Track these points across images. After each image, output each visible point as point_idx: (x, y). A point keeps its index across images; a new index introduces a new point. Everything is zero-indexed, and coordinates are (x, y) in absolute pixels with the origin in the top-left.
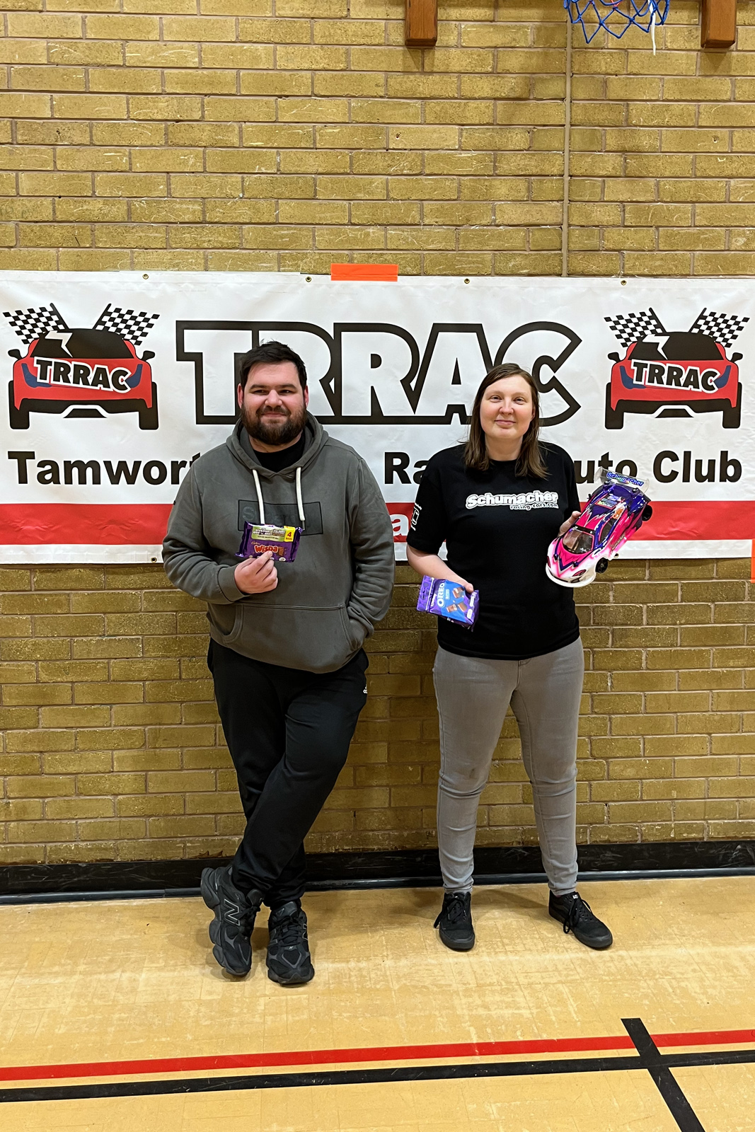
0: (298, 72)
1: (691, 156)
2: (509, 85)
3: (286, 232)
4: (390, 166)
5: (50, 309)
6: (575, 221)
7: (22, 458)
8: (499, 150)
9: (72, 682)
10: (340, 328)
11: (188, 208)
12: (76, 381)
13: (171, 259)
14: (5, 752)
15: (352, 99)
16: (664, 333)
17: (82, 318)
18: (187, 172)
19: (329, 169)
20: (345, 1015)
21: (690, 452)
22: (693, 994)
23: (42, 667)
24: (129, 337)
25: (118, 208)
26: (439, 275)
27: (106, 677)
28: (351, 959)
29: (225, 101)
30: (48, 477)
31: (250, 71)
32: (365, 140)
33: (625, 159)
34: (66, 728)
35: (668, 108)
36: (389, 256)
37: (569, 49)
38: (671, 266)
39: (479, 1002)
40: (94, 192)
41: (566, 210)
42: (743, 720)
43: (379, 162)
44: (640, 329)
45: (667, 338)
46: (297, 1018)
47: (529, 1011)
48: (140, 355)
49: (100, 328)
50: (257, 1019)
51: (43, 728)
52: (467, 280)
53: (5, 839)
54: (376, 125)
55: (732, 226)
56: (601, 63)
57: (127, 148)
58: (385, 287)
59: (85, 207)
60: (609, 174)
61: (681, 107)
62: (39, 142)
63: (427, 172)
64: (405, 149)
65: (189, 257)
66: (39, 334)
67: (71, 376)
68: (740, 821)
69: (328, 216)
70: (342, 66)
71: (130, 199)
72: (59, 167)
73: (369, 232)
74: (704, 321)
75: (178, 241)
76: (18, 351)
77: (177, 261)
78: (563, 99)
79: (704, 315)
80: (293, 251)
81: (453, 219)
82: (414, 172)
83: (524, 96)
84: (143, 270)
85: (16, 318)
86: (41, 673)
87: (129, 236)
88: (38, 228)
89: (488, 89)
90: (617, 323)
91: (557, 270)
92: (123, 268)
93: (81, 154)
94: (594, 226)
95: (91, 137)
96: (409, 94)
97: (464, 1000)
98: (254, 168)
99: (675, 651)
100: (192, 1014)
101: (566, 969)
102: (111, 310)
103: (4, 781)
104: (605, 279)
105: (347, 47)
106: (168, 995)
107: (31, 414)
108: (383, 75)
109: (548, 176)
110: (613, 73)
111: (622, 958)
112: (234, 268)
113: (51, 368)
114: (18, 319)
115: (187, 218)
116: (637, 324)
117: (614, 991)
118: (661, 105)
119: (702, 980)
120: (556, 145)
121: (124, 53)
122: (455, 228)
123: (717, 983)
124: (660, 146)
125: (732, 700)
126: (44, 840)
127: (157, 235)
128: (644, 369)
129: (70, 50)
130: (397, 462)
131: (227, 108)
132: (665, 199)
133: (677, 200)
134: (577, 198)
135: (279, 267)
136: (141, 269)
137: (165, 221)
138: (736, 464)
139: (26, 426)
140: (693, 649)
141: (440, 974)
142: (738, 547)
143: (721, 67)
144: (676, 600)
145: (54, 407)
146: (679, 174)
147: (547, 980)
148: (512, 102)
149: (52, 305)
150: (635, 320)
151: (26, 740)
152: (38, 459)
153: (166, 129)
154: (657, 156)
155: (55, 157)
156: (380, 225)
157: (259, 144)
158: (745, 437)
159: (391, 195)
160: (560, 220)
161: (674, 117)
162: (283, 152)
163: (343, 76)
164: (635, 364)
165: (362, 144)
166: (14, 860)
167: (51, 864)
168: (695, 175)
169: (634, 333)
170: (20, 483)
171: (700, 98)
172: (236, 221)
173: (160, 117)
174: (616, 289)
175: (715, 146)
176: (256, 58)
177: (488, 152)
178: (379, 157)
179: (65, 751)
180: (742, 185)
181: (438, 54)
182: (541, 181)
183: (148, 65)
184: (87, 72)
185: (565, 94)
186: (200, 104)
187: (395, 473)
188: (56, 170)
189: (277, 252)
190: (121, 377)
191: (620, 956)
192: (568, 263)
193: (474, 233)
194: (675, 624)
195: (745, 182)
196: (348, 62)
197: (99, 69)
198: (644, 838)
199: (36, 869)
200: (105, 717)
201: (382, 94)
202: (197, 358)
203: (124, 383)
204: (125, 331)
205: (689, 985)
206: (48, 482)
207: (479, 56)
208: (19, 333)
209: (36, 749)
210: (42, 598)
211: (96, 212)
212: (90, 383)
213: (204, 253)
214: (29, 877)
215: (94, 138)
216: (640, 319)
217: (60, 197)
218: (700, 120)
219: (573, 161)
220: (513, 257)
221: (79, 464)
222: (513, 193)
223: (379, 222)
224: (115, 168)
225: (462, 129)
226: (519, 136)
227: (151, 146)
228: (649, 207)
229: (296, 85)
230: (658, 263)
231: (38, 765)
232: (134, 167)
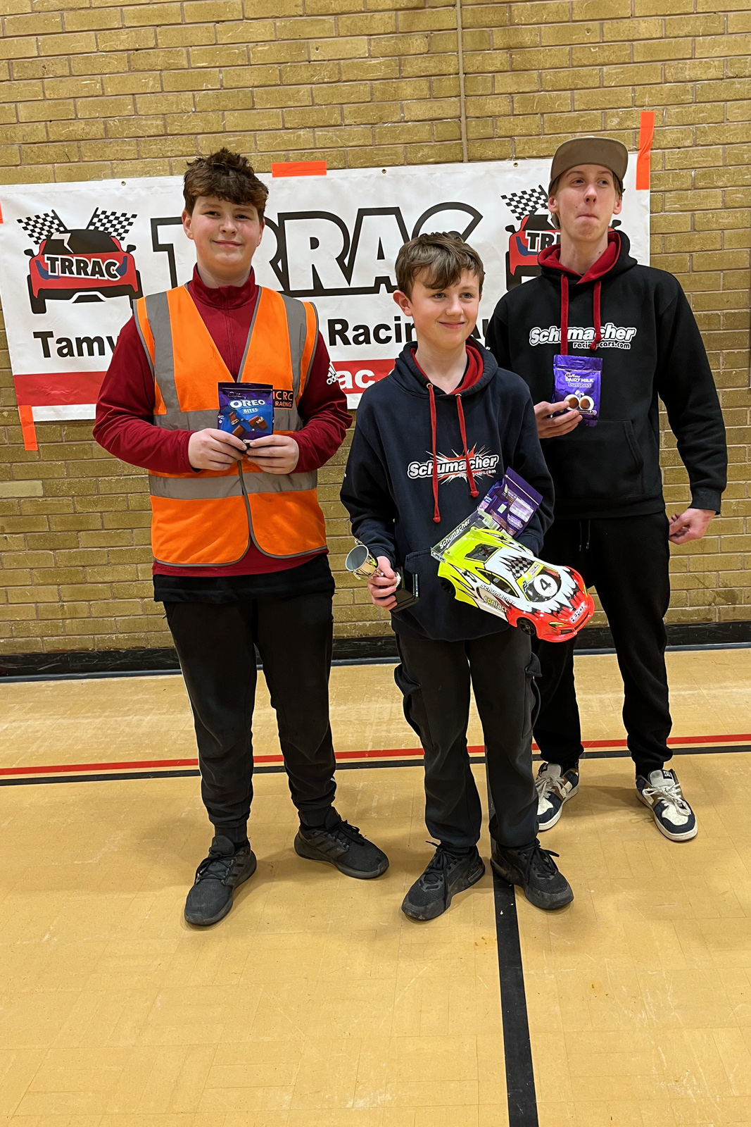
1: (568, 48)
3: (232, 139)
4: (312, 76)
5: (52, 215)
6: (471, 113)
7: (44, 336)
8: (403, 55)
9: (101, 512)
10: (283, 217)
11: (152, 124)
12: (79, 273)
13: (142, 168)
14: (57, 567)
15: (277, 19)
17: (77, 220)
18: (149, 93)
19: (262, 83)
23: (77, 501)
24: (114, 234)
25: (97, 127)
26: (360, 167)
27: (125, 508)
29: (173, 30)
30: (65, 351)
31: (192, 3)
32: (291, 55)
33: (511, 55)
34: (100, 547)
35: (545, 7)
36: (318, 153)
40: (77, 115)
41: (463, 104)
43: (304, 74)
44: (531, 204)
48: (125, 249)
49: (92, 228)
51: (82, 548)
52: (384, 170)
53: (64, 633)
54: (299, 41)
55: (607, 109)
57: (99, 76)
58: (317, 180)
59: (71, 128)
60: (497, 69)
61: (557, 5)
62: (31, 77)
63: (344, 79)
64: (324, 60)
65: (157, 165)
66: (46, 236)
67: (74, 269)
69: (266, 123)
71: (105, 119)
72: (47, 96)
73: (300, 134)
75: (147, 152)
76: (31, 250)
77: (148, 169)
78: (454, 6)
81: (369, 118)
82: (333, 80)
83: (420, 5)
84: (121, 178)
85: (27, 224)
86: (77, 505)
87: (108, 150)
88: (36, 149)
89: (389, 2)
90: (511, 200)
91: (459, 157)
92: (106, 177)
93: (64, 84)
94: (488, 117)
95: (70, 69)
96: (323, 11)
98: (202, 86)
102: (99, 212)
103: (59, 589)
104: (500, 162)
107: (47, 301)
109: (446, 75)
113: (58, 263)
114: (30, 224)
115: (152, 132)
116: (529, 200)
118: (538, 4)
120: (452, 47)
122: (370, 126)
124: (541, 41)
126: (92, 633)
127: (130, 148)
128: (537, 238)
130: (338, 327)
131: (176, 36)
132: (547, 89)
133: (558, 88)
134: (472, 93)
136: (119, 178)
137: (135, 136)
139: (44, 311)
145: (65, 295)
146: (558, 66)
148: (411, 11)
149: (53, 211)
150: (526, 196)
151: (70, 558)
152: (56, 337)
153: (129, 57)
154: (538, 50)
155: (43, 88)
156: (308, 128)
157: (204, 64)
159: (317, 101)
160: (458, 113)
161: (551, 15)
162: (225, 70)
163: (268, 0)
164: (529, 234)
165: (288, 58)
167: (99, 651)
168: (572, 64)
169: (526, 207)
170: (45, 357)
172: (192, 132)
173: (122, 48)
174: (509, 171)
175: (588, 37)
177: (394, 58)
178: (303, 69)
179: (101, 565)
180: (614, 71)
182: (440, 80)
183: (109, 5)
184: (62, 15)
185: (456, 1)
186: (153, 34)
187: (337, 337)
188: (45, 99)
190: (112, 267)
192: (468, 151)
193: (387, 130)
195: (615, 68)
197: (72, 12)
199: (88, 654)
200: (128, 539)
201: (301, 13)
202: (169, 248)
203: (115, 272)
204: (111, 230)
206: (65, 355)
208: (31, 236)
209: (80, 564)
210: (71, 447)
211: (80, 132)
212: (90, 274)
213: (169, 161)
214: (84, 661)
215: (73, 70)
216: (531, 195)
217: (51, 121)
218: (574, 15)
219: (466, 60)
220: (421, 148)
221: (87, 339)
222: (417, 92)
223: (308, 125)
224: (91, 93)
225: (370, 39)
226: (419, 41)
227: (118, 73)
228: (534, 96)
229: (229, 11)
230: (544, 146)
231: (82, 576)
232: (106, 92)
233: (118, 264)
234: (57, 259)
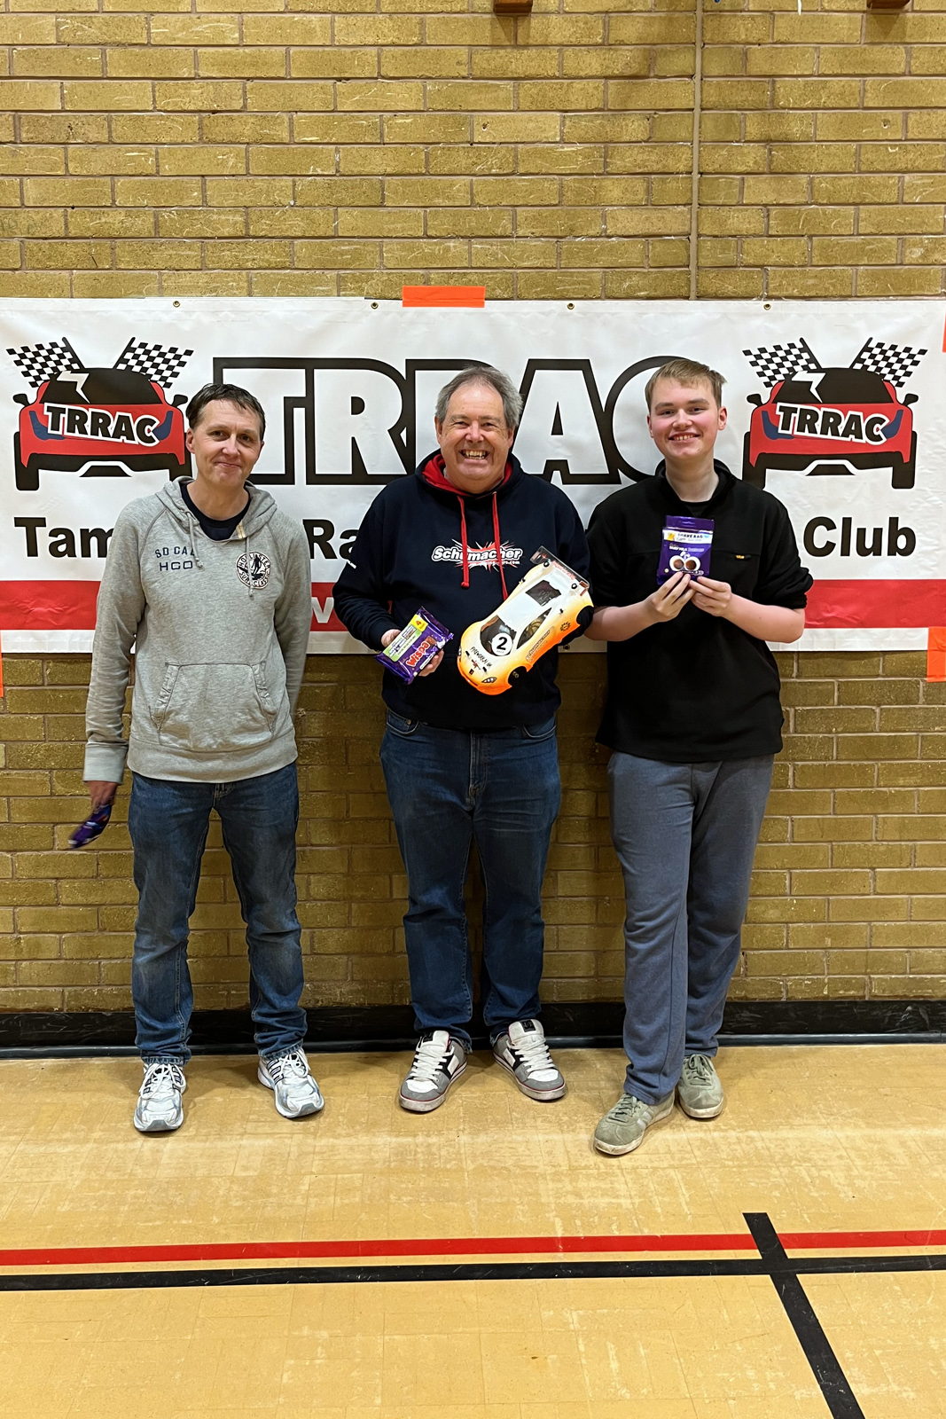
0: (362, 49)
1: (854, 145)
2: (624, 59)
3: (347, 248)
4: (475, 164)
5: (62, 345)
6: (707, 229)
7: (30, 525)
8: (611, 142)
10: (413, 365)
11: (227, 220)
12: (94, 432)
13: (207, 282)
14: (15, 877)
15: (428, 81)
16: (819, 370)
17: (100, 355)
18: (226, 176)
19: (399, 169)
20: (405, 1199)
21: (850, 518)
22: (836, 1186)
23: (58, 777)
24: (156, 378)
25: (143, 220)
26: (536, 299)
28: (420, 1133)
29: (272, 86)
30: (62, 548)
31: (303, 49)
32: (444, 133)
33: (770, 151)
35: (824, 86)
36: (473, 275)
37: (699, 13)
38: (827, 285)
39: (569, 1188)
40: (114, 201)
41: (694, 216)
42: (915, 851)
43: (462, 160)
44: (787, 364)
45: (822, 376)
46: (346, 1201)
47: (630, 1201)
48: (170, 400)
49: (122, 367)
50: (299, 1201)
51: (59, 849)
52: (571, 305)
53: (15, 982)
54: (459, 114)
55: (906, 234)
56: (740, 29)
57: (153, 147)
58: (470, 314)
59: (103, 220)
60: (749, 170)
61: (843, 83)
62: (47, 141)
63: (521, 170)
64: (494, 143)
65: (229, 279)
66: (49, 375)
67: (88, 426)
68: (911, 976)
69: (399, 227)
70: (415, 39)
71: (157, 209)
72: (71, 170)
73: (449, 247)
74: (869, 354)
75: (216, 260)
76: (25, 395)
77: (215, 285)
78: (691, 77)
79: (869, 346)
80: (355, 271)
81: (554, 229)
82: (505, 172)
83: (643, 73)
84: (174, 296)
85: (23, 356)
86: (55, 783)
87: (156, 255)
88: (47, 247)
89: (597, 66)
90: (758, 357)
91: (683, 291)
92: (149, 294)
93: (98, 154)
94: (730, 236)
95: (110, 132)
96: (499, 73)
97: (551, 1185)
98: (308, 170)
99: (830, 765)
100: (221, 1192)
101: (680, 1151)
102: (135, 345)
103: (14, 913)
104: (744, 303)
105: (422, 16)
106: (196, 1170)
107: (41, 471)
108: (466, 50)
109: (672, 173)
110: (754, 41)
111: (752, 1139)
112: (284, 293)
113: (64, 416)
114: (25, 357)
115: (226, 231)
116: (784, 359)
117: (738, 1180)
118: (815, 81)
119: (849, 1169)
120: (684, 134)
121: (149, 29)
122: (555, 240)
123: (867, 1173)
125: (902, 826)
126: (61, 983)
127: (190, 253)
128: (793, 415)
129: (84, 26)
131: (275, 95)
132: (820, 201)
133: (836, 201)
134: (708, 201)
135: (339, 291)
136: (171, 295)
137: (199, 236)
138: (909, 533)
139: (36, 487)
140: (852, 763)
141: (525, 1153)
142: (912, 637)
143: (893, 32)
144: (831, 702)
145: (68, 463)
146: (838, 169)
147: (655, 1164)
148: (627, 81)
149: (64, 339)
150: (781, 353)
151: (38, 865)
152: (50, 527)
153: (201, 122)
154: (811, 146)
155: (66, 158)
156: (462, 237)
157: (314, 139)
158: (922, 500)
159: (477, 200)
160: (687, 229)
161: (832, 97)
162: (343, 149)
163: (416, 52)
164: (782, 409)
165: (441, 137)
166: (27, 1006)
167: (70, 1012)
168: (859, 169)
169: (780, 369)
170: (29, 555)
171: (865, 72)
172: (286, 234)
173: (192, 108)
174: (757, 315)
175: (885, 132)
176: (310, 32)
177: (597, 145)
178: (461, 153)
179: (86, 878)
180: (920, 182)
181: (535, 22)
182: (663, 181)
183: (178, 42)
184: (104, 53)
185: (694, 70)
186: (241, 91)
188: (68, 175)
189: (336, 272)
190: (148, 427)
191: (748, 1137)
192: (697, 283)
193: (579, 246)
194: (830, 732)
195: (922, 178)
196: (422, 34)
197: (120, 49)
198: (790, 995)
199: (52, 1017)
201: (465, 74)
203: (151, 434)
204: (151, 371)
205: (832, 1175)
206: (61, 555)
207: (586, 23)
208: (26, 374)
209: (52, 875)
210: (57, 694)
211: (118, 226)
212: (111, 434)
213: (247, 275)
214: (44, 1027)
215: (114, 134)
216: (788, 352)
217: (73, 208)
218: (866, 100)
219: (704, 154)
220: (629, 275)
221: (99, 533)
222: (628, 196)
223: (462, 234)
224: (139, 171)
225: (564, 117)
226: (636, 123)
227: (183, 143)
228: (800, 211)
229: (358, 65)
230: (811, 282)
231: (53, 894)
232: (161, 169)
233: (158, 422)
234: (63, 411)
